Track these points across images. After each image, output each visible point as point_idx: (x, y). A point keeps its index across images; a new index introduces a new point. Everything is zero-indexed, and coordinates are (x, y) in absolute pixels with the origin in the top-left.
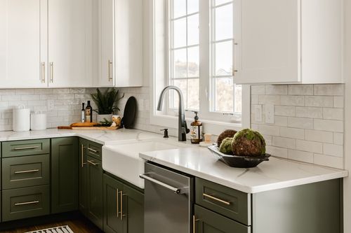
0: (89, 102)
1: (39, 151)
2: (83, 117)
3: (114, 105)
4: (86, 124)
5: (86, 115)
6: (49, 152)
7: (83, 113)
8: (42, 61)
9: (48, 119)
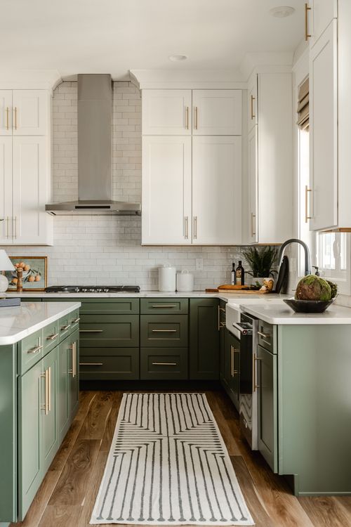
0: (240, 262)
1: (177, 311)
2: (233, 280)
3: (273, 267)
4: (236, 287)
5: (235, 277)
6: (187, 313)
7: (233, 274)
8: (185, 216)
9: (195, 280)
